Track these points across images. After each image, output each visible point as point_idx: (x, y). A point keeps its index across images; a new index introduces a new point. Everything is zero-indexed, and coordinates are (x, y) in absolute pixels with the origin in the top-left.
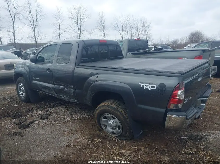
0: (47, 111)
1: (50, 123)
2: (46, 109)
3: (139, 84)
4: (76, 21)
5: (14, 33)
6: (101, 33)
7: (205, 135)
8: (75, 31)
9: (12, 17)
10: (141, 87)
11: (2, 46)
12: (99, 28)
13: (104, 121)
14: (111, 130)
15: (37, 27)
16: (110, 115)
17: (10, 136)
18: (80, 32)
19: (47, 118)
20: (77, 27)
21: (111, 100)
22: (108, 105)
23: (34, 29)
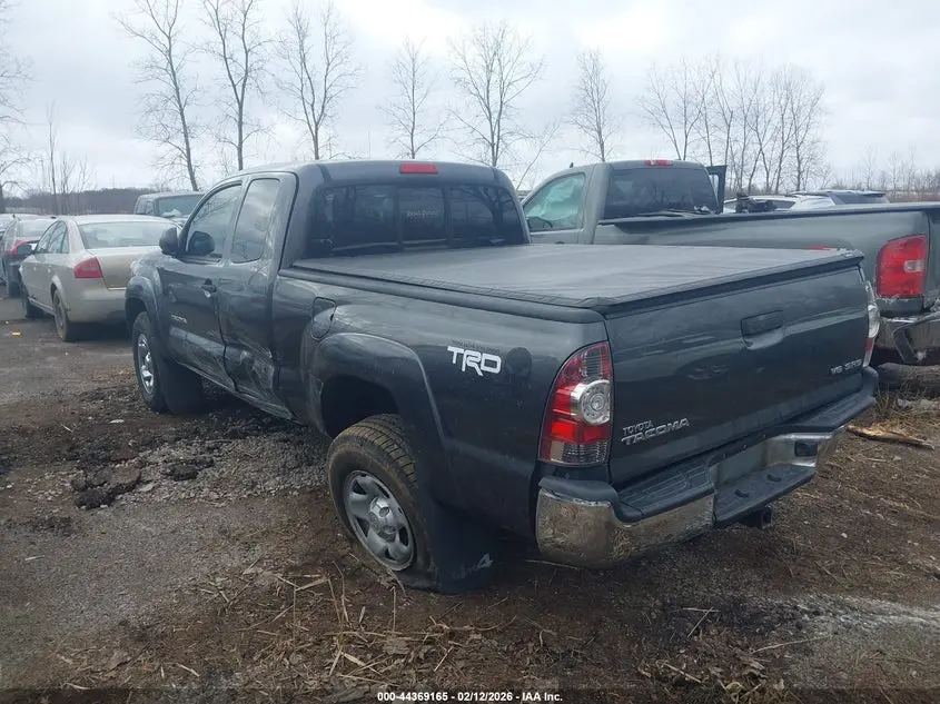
0: (210, 450)
1: (192, 495)
2: (209, 443)
3: (450, 349)
4: (483, 93)
5: (240, 150)
6: (589, 139)
7: (804, 612)
8: (476, 135)
9: (234, 86)
10: (454, 362)
11: (169, 198)
12: (580, 119)
13: (356, 503)
14: (381, 543)
15: (327, 121)
16: (369, 479)
17: (30, 528)
18: (496, 140)
19: (192, 476)
20: (484, 116)
21: (383, 416)
22: (361, 435)
23: (314, 129)
